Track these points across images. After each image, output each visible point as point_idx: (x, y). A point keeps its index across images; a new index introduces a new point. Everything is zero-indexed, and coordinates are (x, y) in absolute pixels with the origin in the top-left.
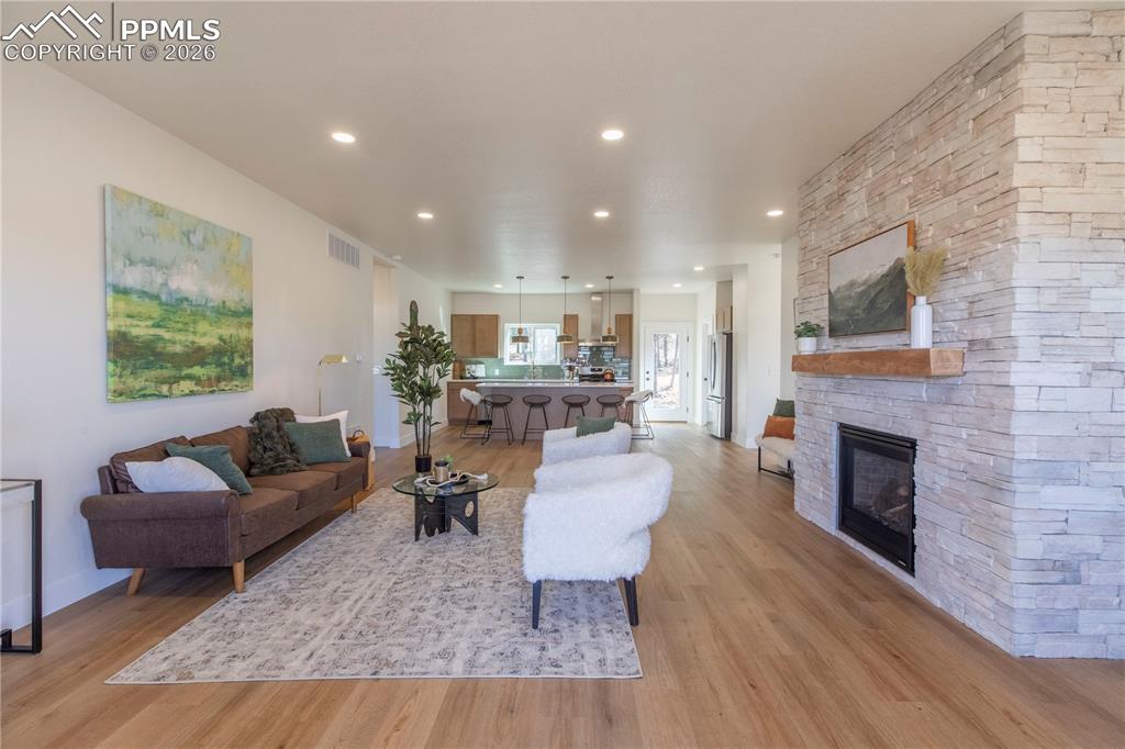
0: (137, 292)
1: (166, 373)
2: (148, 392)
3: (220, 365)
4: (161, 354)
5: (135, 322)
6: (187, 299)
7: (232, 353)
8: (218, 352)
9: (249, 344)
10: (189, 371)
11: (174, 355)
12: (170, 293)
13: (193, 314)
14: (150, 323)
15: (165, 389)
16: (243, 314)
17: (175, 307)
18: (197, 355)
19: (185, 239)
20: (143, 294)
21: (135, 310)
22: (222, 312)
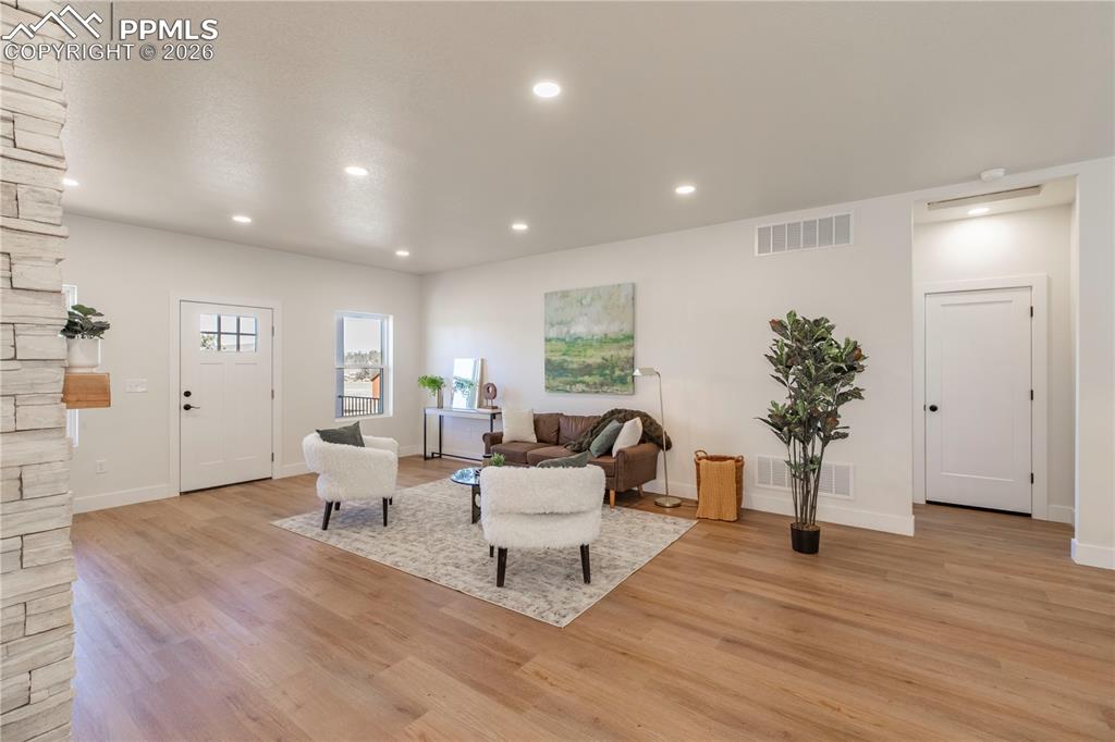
0: (555, 339)
1: (568, 379)
2: (560, 388)
4: (565, 369)
5: (553, 354)
6: (579, 338)
7: (613, 367)
8: (601, 367)
9: (629, 361)
10: (581, 378)
11: (573, 369)
12: (570, 337)
14: (561, 353)
15: (568, 388)
16: (623, 340)
17: (573, 343)
18: (587, 369)
20: (558, 340)
22: (606, 341)
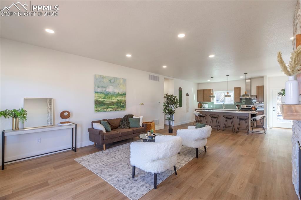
0: (100, 92)
1: (105, 107)
2: (102, 110)
3: (117, 105)
4: (104, 103)
5: (99, 98)
6: (110, 93)
7: (121, 103)
8: (117, 103)
9: (125, 101)
10: (110, 106)
11: (107, 103)
12: (106, 92)
13: (111, 96)
14: (102, 98)
15: (105, 110)
16: (123, 95)
17: (107, 95)
18: (112, 104)
19: (110, 82)
20: (101, 93)
21: (99, 96)
22: (118, 95)
